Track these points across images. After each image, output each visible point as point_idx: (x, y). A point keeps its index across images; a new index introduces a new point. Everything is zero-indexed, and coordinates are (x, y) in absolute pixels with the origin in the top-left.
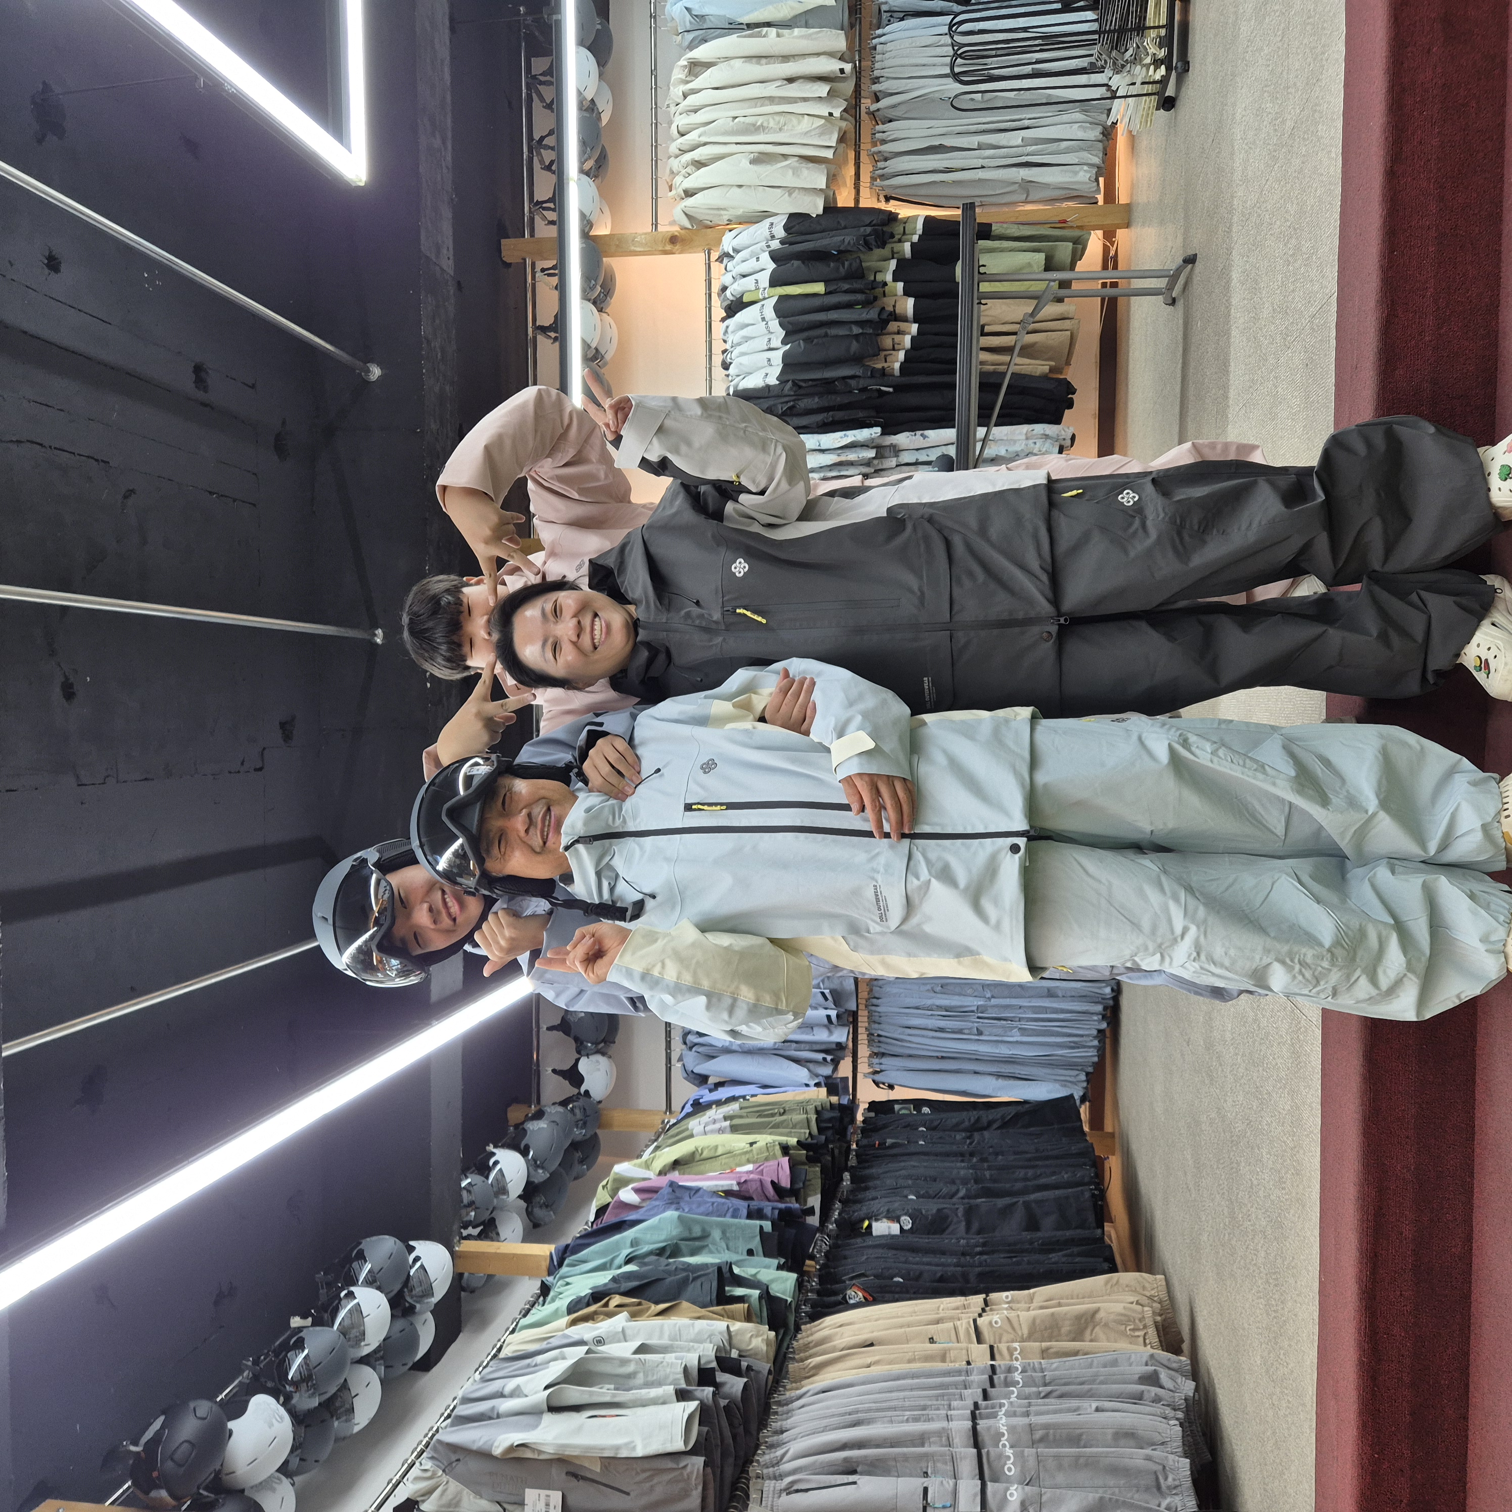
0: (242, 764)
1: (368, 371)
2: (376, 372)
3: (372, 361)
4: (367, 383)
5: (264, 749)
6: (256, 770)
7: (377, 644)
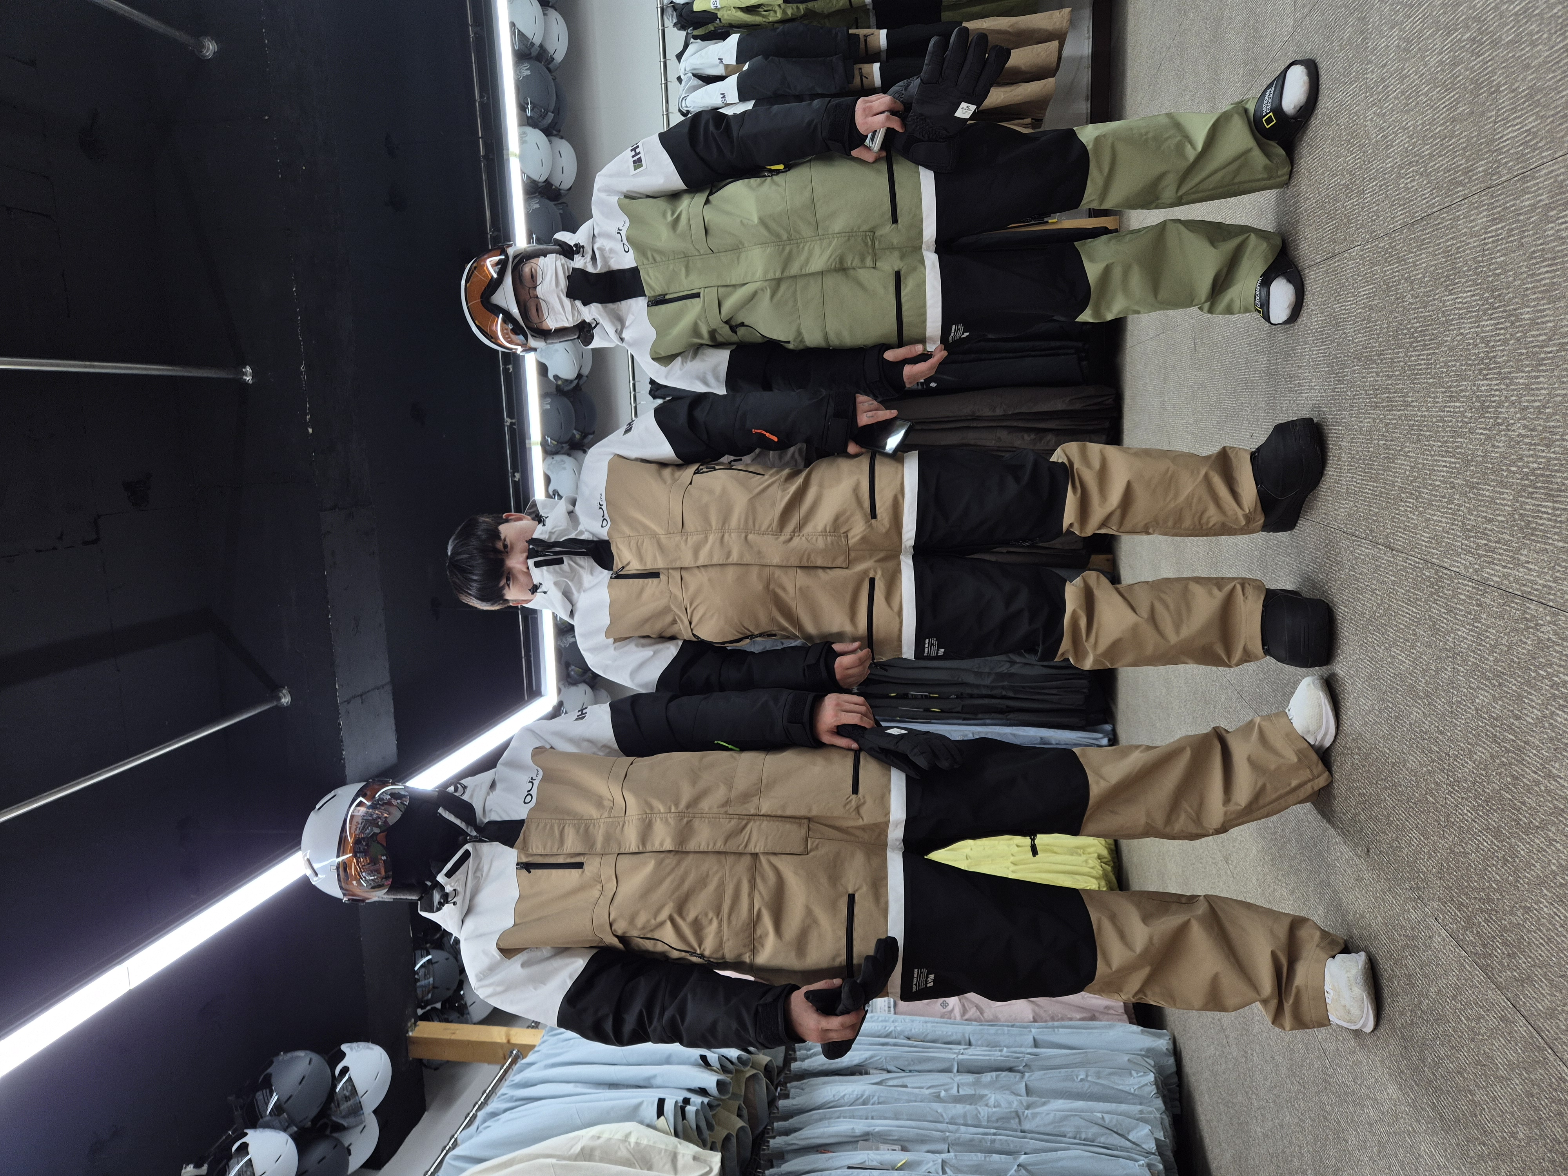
0: (60, 538)
1: (203, 47)
2: (210, 48)
3: (206, 34)
4: (202, 62)
5: (99, 516)
6: (85, 543)
7: (246, 383)
